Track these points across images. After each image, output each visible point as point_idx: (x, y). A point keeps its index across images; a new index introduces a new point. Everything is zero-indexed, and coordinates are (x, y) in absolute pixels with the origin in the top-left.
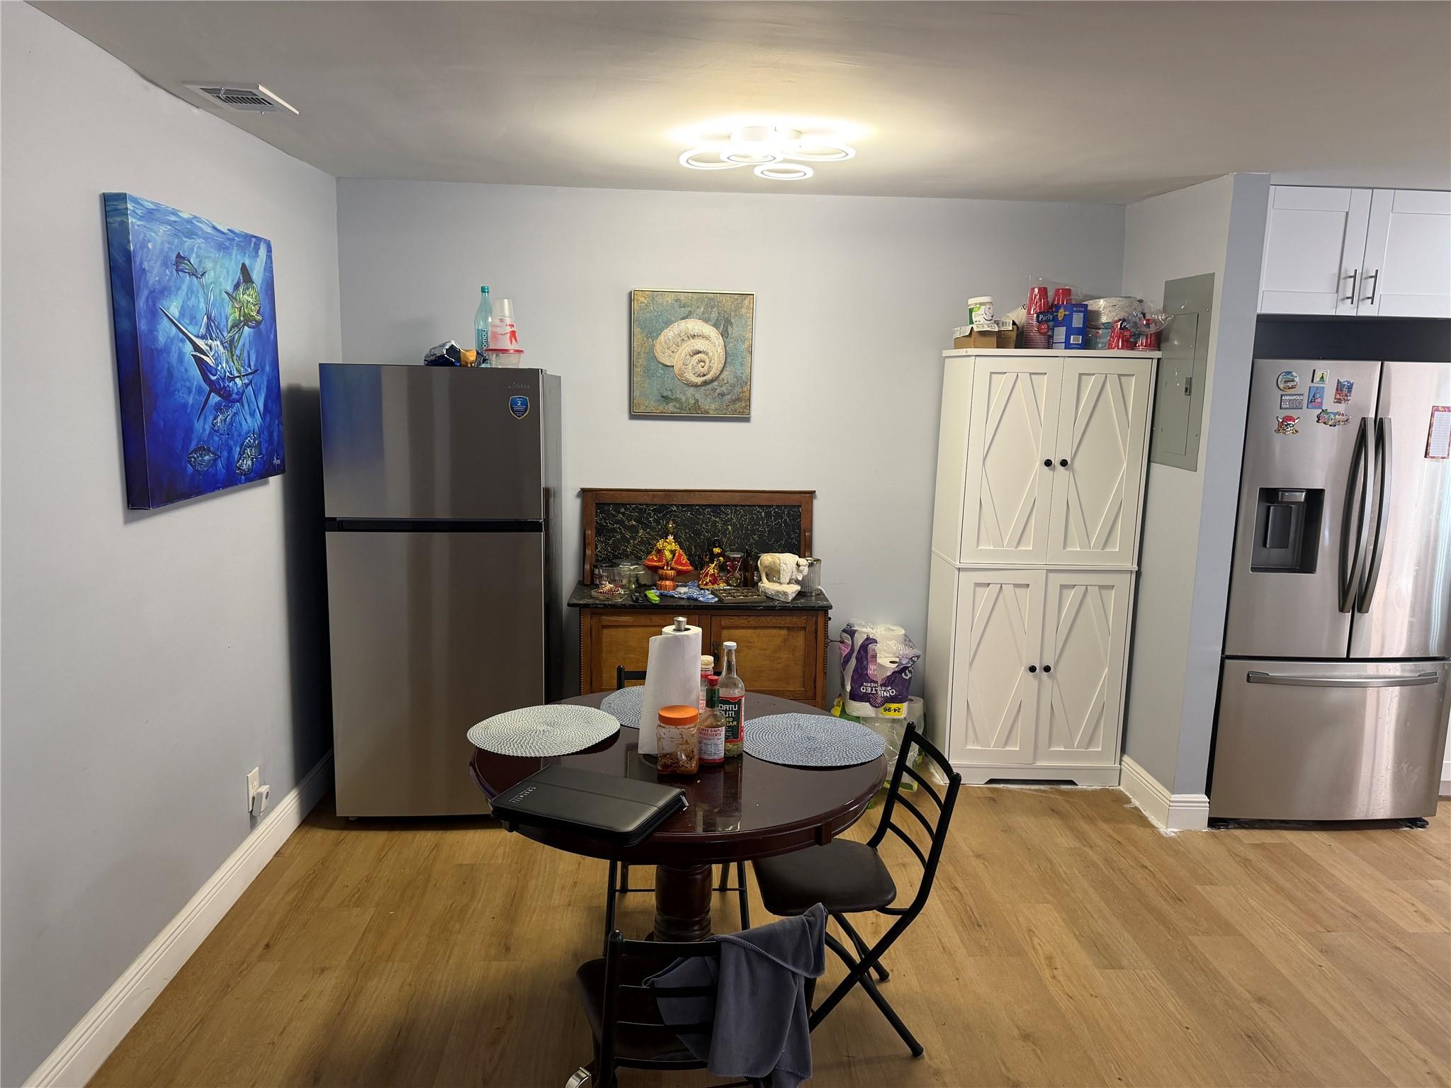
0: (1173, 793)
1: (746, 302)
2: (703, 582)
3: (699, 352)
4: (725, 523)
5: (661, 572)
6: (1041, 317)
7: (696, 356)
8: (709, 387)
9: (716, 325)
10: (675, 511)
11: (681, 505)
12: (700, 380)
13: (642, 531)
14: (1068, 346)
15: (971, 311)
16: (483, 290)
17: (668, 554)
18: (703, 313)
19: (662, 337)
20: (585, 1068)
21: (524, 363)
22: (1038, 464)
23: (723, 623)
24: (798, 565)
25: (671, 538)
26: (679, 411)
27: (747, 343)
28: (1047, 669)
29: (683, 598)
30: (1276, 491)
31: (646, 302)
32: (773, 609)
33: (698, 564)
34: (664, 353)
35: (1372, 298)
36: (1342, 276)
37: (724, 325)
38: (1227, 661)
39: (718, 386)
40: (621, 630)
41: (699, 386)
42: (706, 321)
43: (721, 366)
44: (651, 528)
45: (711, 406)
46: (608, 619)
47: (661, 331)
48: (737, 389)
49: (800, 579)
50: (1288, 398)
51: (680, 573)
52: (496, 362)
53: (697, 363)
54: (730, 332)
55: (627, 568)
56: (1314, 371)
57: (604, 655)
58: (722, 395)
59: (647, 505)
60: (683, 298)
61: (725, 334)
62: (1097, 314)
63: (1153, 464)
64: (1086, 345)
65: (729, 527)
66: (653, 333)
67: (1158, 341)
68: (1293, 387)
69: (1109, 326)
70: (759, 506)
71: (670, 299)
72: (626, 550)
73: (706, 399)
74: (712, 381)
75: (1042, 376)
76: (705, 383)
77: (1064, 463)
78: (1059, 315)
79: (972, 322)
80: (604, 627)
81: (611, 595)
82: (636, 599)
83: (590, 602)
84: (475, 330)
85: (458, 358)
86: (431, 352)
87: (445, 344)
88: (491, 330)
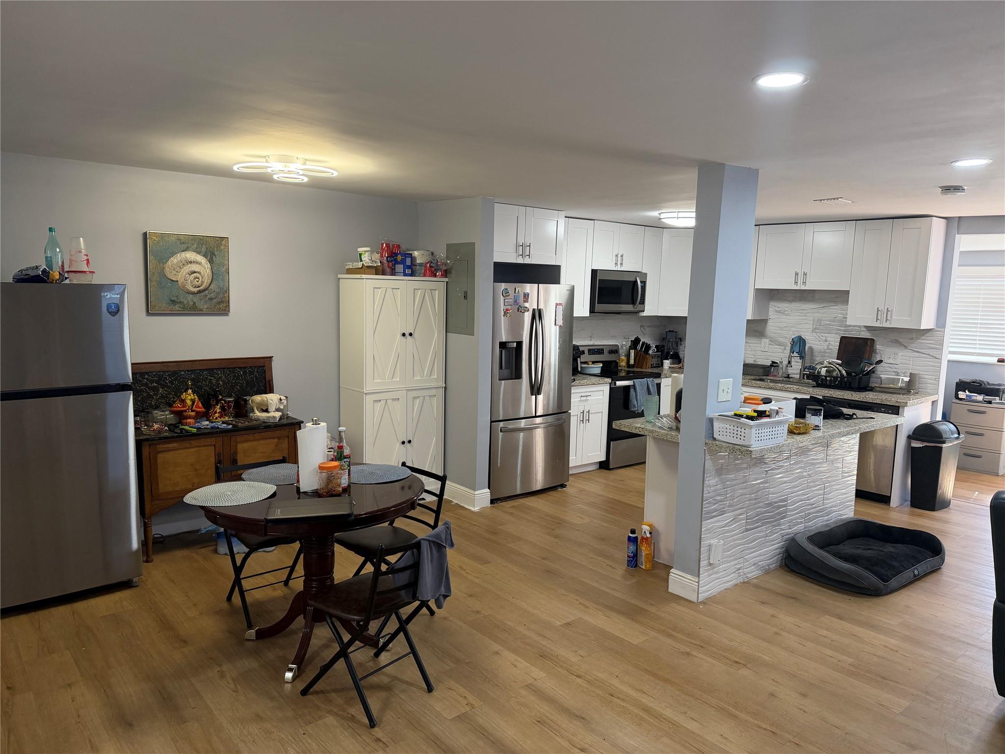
0: (475, 490)
1: (224, 242)
2: (213, 417)
4: (218, 380)
5: (185, 414)
6: (389, 259)
7: (193, 275)
8: (202, 294)
9: (205, 256)
10: (183, 375)
11: (188, 371)
12: (196, 290)
13: (161, 389)
14: (405, 275)
15: (360, 255)
17: (189, 403)
18: (196, 248)
19: (169, 262)
21: (96, 280)
22: (399, 335)
23: (238, 440)
24: (281, 400)
25: (190, 391)
26: (182, 309)
27: (226, 267)
28: (410, 442)
29: (208, 428)
30: (505, 343)
31: (157, 240)
32: (267, 427)
33: (208, 406)
34: (171, 273)
35: (529, 255)
36: (518, 245)
37: (210, 256)
38: (492, 423)
39: (208, 293)
40: (171, 453)
41: (196, 294)
42: (199, 253)
43: (210, 281)
44: (168, 387)
45: (204, 306)
47: (170, 257)
48: (221, 296)
49: (282, 407)
50: (507, 300)
51: (197, 413)
52: (76, 280)
53: (194, 279)
54: (214, 260)
55: (158, 414)
56: (515, 288)
57: (159, 472)
58: (211, 299)
59: (164, 372)
60: (182, 238)
61: (211, 261)
62: (415, 258)
63: (447, 333)
64: (412, 275)
65: (221, 382)
66: (163, 259)
67: (446, 274)
68: (509, 296)
69: (421, 265)
70: (239, 368)
71: (172, 238)
72: (151, 403)
73: (201, 302)
74: (204, 290)
75: (397, 290)
76: (200, 292)
77: (411, 334)
78: (398, 258)
79: (361, 260)
80: (158, 452)
81: (160, 431)
82: (179, 431)
83: (148, 437)
84: (44, 258)
85: (48, 277)
86: (22, 272)
87: (37, 267)
88: (69, 258)
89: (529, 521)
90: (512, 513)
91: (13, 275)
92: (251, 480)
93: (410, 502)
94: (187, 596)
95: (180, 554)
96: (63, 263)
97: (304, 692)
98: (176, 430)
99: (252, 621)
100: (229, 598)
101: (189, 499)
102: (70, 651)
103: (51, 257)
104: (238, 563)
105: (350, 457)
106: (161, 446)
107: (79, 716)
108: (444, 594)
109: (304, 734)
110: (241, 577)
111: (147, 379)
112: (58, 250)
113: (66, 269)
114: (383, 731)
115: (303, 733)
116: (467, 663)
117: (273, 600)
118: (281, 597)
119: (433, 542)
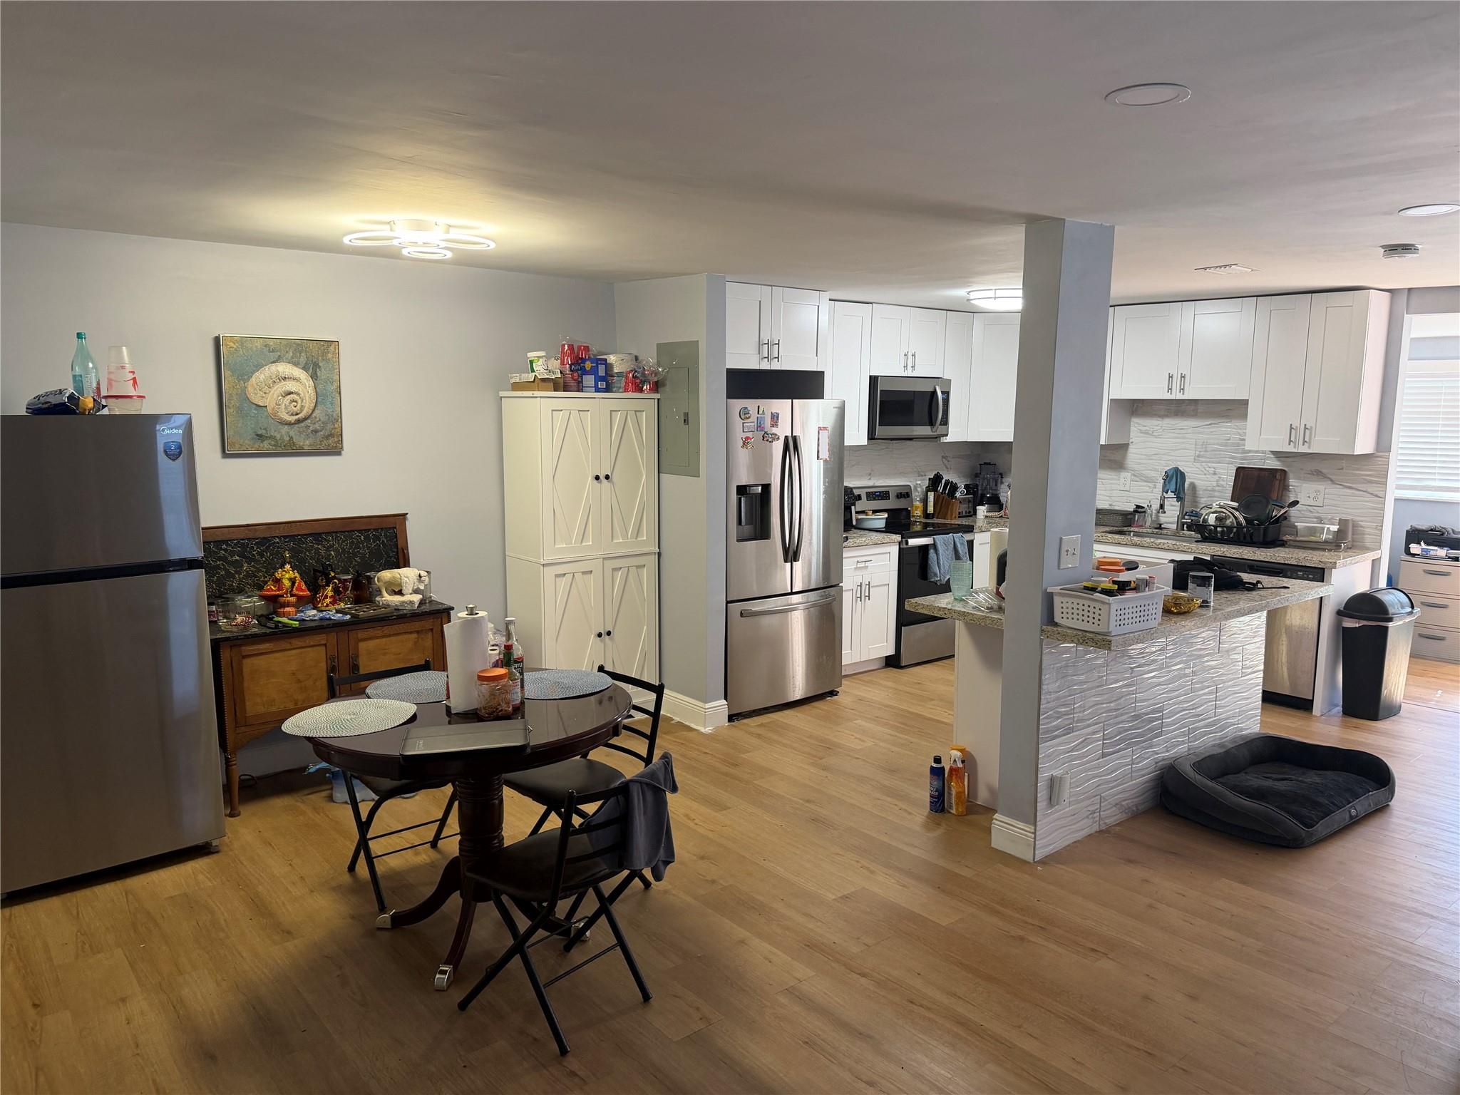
0: (706, 703)
1: (332, 348)
2: (323, 604)
3: (291, 393)
4: (328, 549)
5: (282, 600)
6: (573, 367)
7: (288, 397)
8: (303, 424)
9: (305, 368)
10: (278, 543)
11: (283, 536)
12: (293, 419)
13: (246, 565)
14: (597, 390)
15: (531, 362)
16: (79, 336)
17: (287, 583)
18: (292, 358)
19: (253, 379)
20: (445, 964)
21: (147, 409)
22: (590, 479)
23: (360, 636)
24: (420, 576)
25: (288, 567)
26: (274, 448)
27: (336, 384)
28: (609, 633)
29: (315, 620)
30: (745, 487)
31: (235, 347)
32: (401, 617)
33: (315, 588)
34: (256, 394)
35: (778, 358)
36: (761, 343)
37: (313, 369)
38: (729, 605)
39: (311, 423)
40: (263, 657)
41: (292, 424)
42: (296, 364)
43: (313, 405)
44: (255, 560)
45: (305, 443)
46: (247, 649)
47: (253, 373)
48: (330, 426)
49: (422, 588)
50: (747, 424)
51: (300, 598)
52: (117, 408)
53: (290, 403)
54: (319, 375)
55: (244, 602)
56: (759, 407)
57: (246, 684)
58: (316, 431)
59: (249, 539)
60: (271, 344)
61: (314, 377)
62: (611, 365)
63: (661, 475)
64: (608, 389)
65: (332, 552)
66: (244, 375)
67: (656, 387)
68: (749, 418)
69: (620, 375)
70: (357, 531)
71: (259, 344)
72: (232, 585)
73: (300, 436)
74: (305, 419)
75: (586, 413)
76: (298, 421)
77: (607, 477)
78: (586, 366)
79: (533, 371)
80: (244, 657)
81: (246, 626)
82: (273, 626)
83: (228, 635)
84: (71, 377)
85: (77, 405)
86: (39, 399)
87: (61, 392)
88: (107, 376)
89: (785, 745)
90: (759, 735)
91: (26, 403)
92: (379, 697)
93: (612, 726)
94: (290, 865)
95: (280, 803)
96: (98, 384)
97: (463, 1005)
98: (268, 624)
99: (386, 902)
100: (352, 868)
101: (290, 726)
102: (122, 949)
104: (364, 817)
105: (522, 661)
107: (137, 1046)
108: (664, 859)
109: (465, 1066)
110: (368, 837)
111: (225, 550)
112: (91, 365)
113: (104, 393)
114: (579, 1061)
115: (463, 1065)
116: (700, 957)
117: (415, 869)
118: (427, 864)
119: (647, 784)
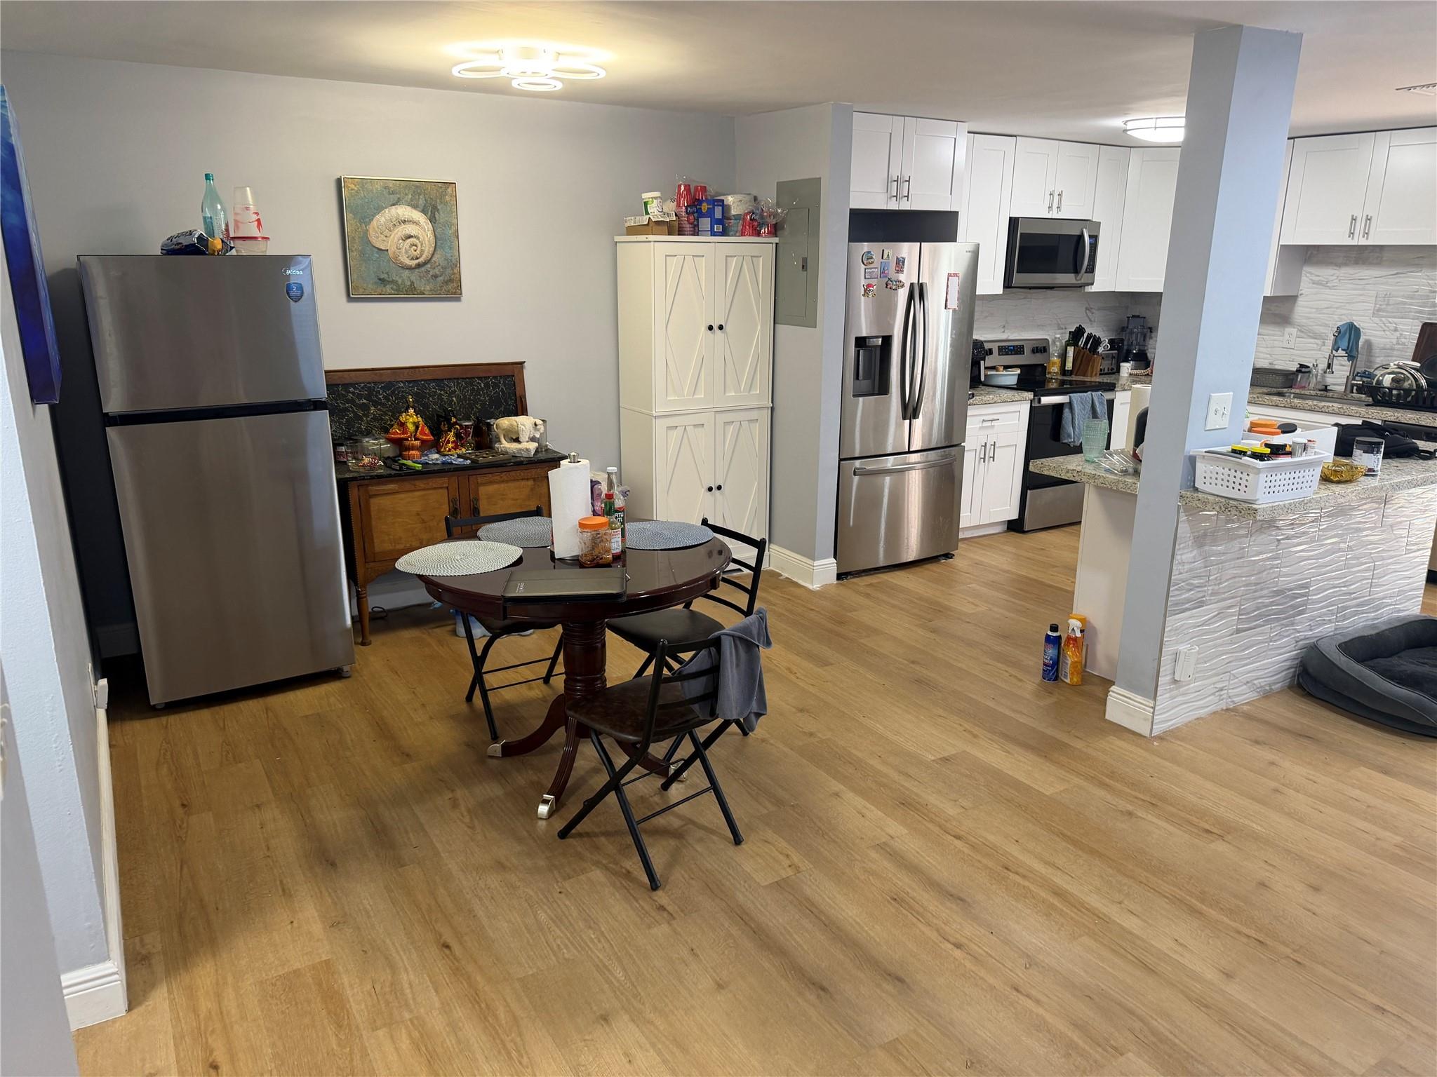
0: (814, 559)
1: (449, 190)
2: (445, 449)
3: (410, 237)
4: (450, 396)
5: (407, 443)
6: (689, 209)
7: (409, 240)
8: (423, 269)
9: (424, 211)
10: (402, 387)
11: (408, 381)
12: (413, 263)
13: (373, 408)
14: (713, 234)
15: (646, 204)
16: (207, 177)
17: (411, 427)
18: (412, 200)
19: (374, 222)
21: (273, 249)
22: (703, 329)
23: (479, 481)
24: (536, 425)
25: (411, 411)
26: (396, 292)
27: (453, 228)
28: (719, 488)
29: (438, 464)
30: (864, 338)
31: (356, 189)
32: (518, 464)
33: (437, 432)
34: (377, 237)
35: (908, 197)
36: (890, 180)
37: (431, 211)
38: (842, 462)
39: (431, 268)
40: (389, 497)
41: (413, 269)
42: (415, 207)
43: (432, 249)
44: (382, 404)
45: (422, 285)
46: (374, 489)
47: (374, 216)
48: (449, 271)
49: (538, 436)
50: (869, 270)
51: (423, 442)
52: (244, 249)
53: (410, 247)
54: (437, 218)
55: (370, 443)
56: (883, 250)
57: (374, 523)
58: (435, 276)
59: (375, 383)
60: (390, 186)
61: (432, 220)
62: (729, 207)
63: (777, 325)
64: (724, 233)
65: (454, 399)
66: (365, 218)
67: (775, 230)
68: (872, 263)
69: (737, 217)
70: (478, 378)
71: (378, 186)
72: (360, 427)
73: (421, 281)
74: (425, 263)
75: (701, 258)
76: (419, 266)
77: (721, 327)
78: (703, 208)
79: (647, 213)
80: (371, 497)
81: (372, 466)
82: (398, 468)
83: (356, 475)
84: (202, 218)
85: (206, 246)
86: (171, 241)
87: (191, 233)
88: (233, 218)
89: (894, 606)
90: (868, 594)
91: (161, 244)
92: (489, 539)
93: (709, 578)
94: (414, 692)
95: (408, 634)
96: (227, 225)
97: (564, 834)
98: (393, 466)
99: (499, 731)
100: (469, 698)
101: (403, 564)
102: (260, 760)
103: (211, 218)
104: (479, 653)
105: (623, 511)
106: (375, 488)
107: (268, 849)
108: (756, 711)
109: (560, 892)
110: (483, 671)
111: (353, 393)
112: (219, 207)
113: (232, 235)
114: (669, 896)
115: (559, 890)
116: (793, 806)
117: (529, 703)
118: (538, 699)
119: (740, 638)
